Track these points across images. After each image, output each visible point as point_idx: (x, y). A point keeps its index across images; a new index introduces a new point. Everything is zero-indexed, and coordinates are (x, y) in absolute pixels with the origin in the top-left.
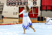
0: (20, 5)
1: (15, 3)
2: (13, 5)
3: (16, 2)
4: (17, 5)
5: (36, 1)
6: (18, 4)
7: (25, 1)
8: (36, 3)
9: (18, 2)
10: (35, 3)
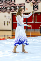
0: (13, 10)
1: (5, 8)
2: (2, 11)
3: (7, 6)
4: (8, 11)
5: (37, 4)
6: (11, 10)
7: (21, 4)
8: (38, 6)
9: (10, 6)
10: (36, 7)
